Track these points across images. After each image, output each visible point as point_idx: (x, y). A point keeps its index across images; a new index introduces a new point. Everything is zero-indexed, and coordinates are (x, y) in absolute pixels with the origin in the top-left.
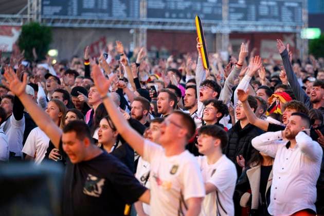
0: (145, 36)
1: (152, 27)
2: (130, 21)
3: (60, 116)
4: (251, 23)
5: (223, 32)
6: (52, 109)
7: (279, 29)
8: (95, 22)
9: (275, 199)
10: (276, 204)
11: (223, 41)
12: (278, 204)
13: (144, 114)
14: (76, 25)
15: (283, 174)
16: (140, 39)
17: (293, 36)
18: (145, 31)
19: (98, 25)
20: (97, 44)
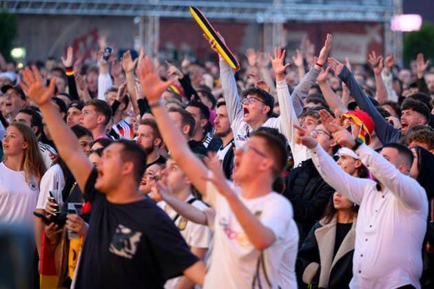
0: (157, 26)
1: (167, 13)
2: (134, 5)
3: (24, 148)
4: (316, 7)
5: (274, 22)
6: (12, 136)
7: (359, 17)
8: (81, 7)
9: (360, 272)
10: (361, 279)
11: (274, 34)
12: (364, 279)
13: (156, 145)
14: (53, 11)
15: (372, 233)
16: (149, 32)
17: (378, 27)
18: (157, 20)
19: (86, 12)
20: (84, 39)
